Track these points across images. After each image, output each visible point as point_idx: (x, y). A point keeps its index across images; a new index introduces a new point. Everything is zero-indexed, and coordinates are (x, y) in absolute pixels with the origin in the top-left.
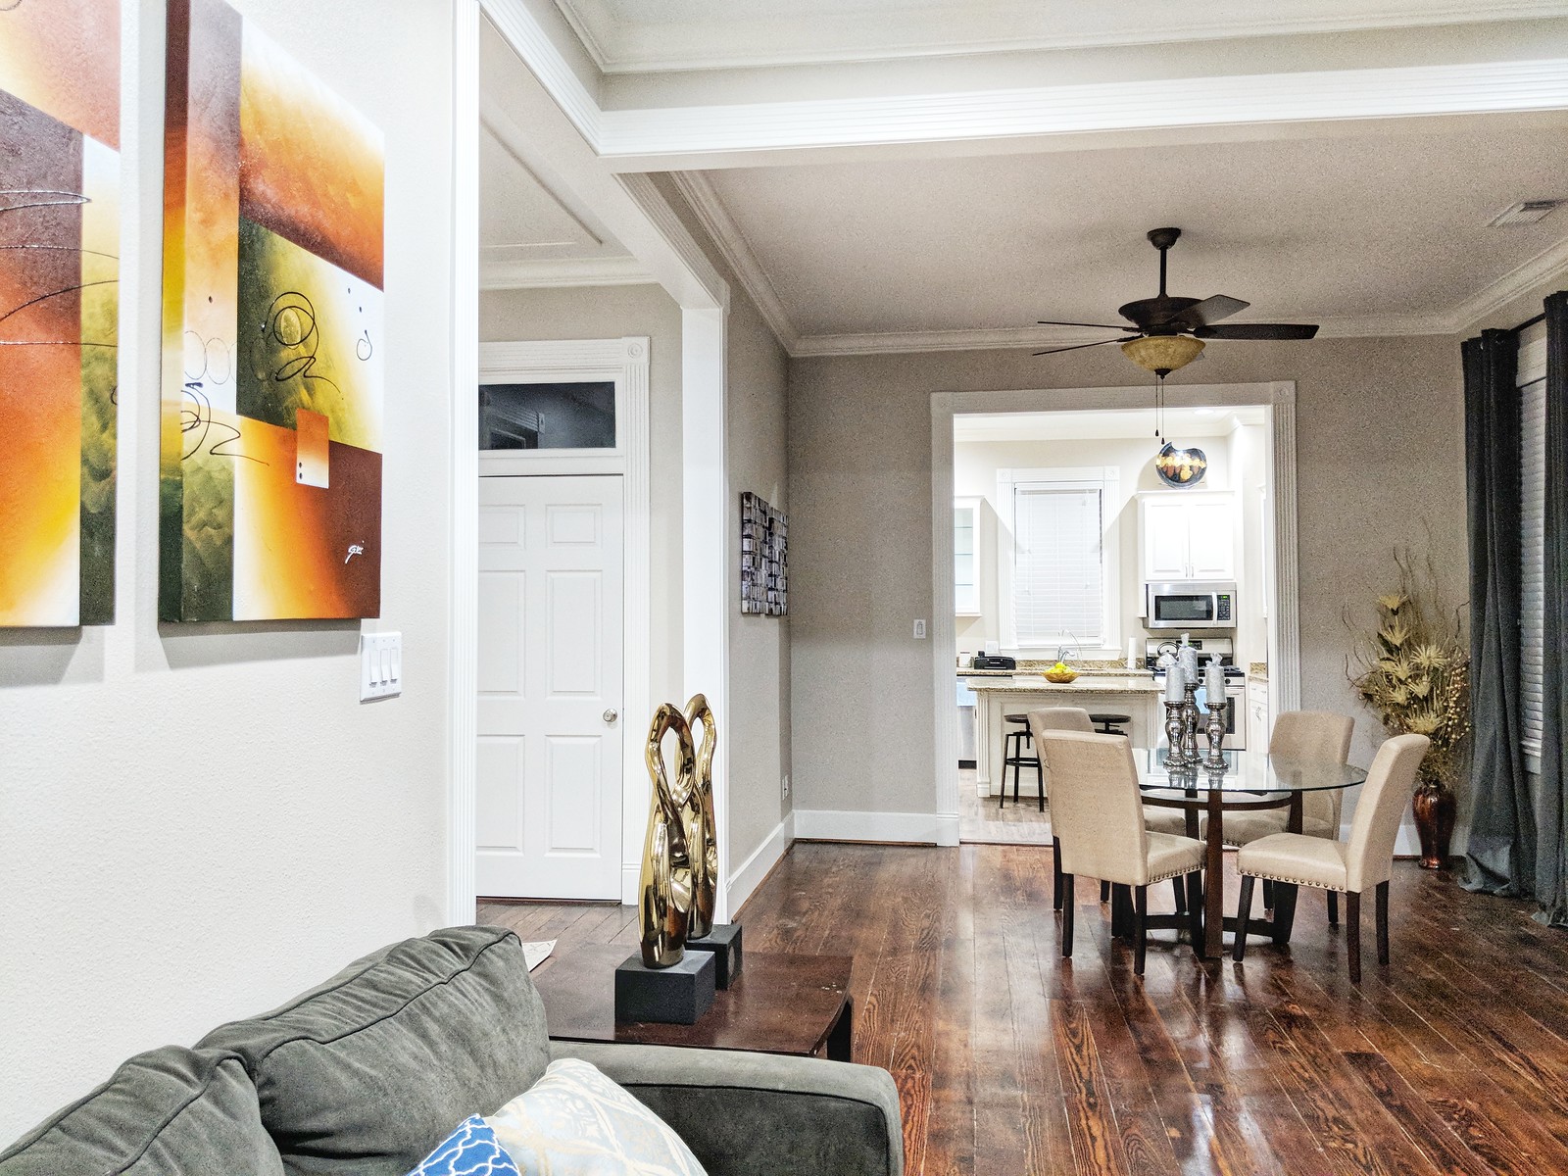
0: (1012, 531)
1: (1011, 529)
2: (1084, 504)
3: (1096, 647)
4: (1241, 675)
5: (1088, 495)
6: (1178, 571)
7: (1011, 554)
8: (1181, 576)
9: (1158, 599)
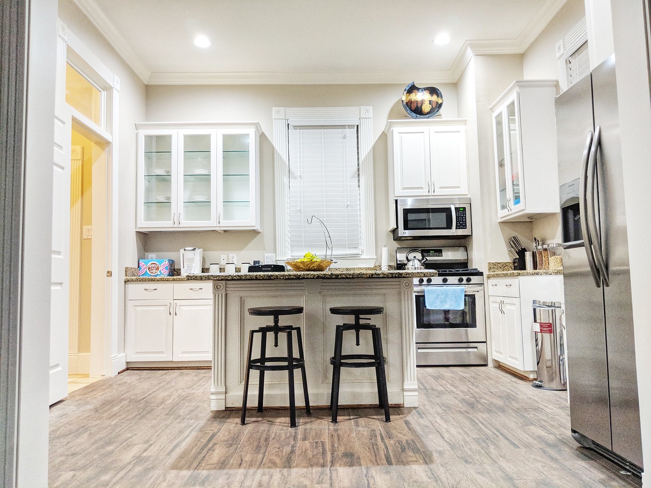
0: (286, 160)
1: (285, 158)
2: (344, 137)
3: (355, 257)
4: (481, 274)
5: (347, 130)
6: (422, 188)
7: (286, 180)
8: (424, 192)
9: (407, 212)
